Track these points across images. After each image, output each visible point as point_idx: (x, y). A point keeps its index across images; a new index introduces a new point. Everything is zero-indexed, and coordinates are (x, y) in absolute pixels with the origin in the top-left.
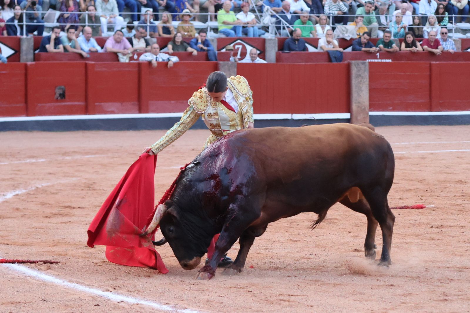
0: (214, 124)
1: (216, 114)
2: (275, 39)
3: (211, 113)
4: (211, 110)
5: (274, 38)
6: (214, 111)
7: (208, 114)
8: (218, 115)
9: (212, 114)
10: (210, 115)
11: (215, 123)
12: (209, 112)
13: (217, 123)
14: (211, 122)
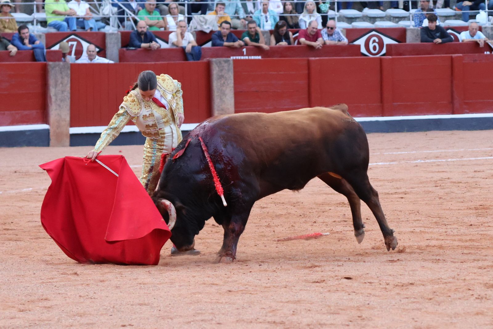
0: (151, 125)
1: (152, 115)
2: (117, 34)
3: (146, 115)
4: (145, 112)
5: (116, 32)
6: (150, 113)
7: (144, 116)
8: (153, 116)
9: (148, 115)
10: (145, 117)
11: (151, 123)
12: (145, 114)
13: (154, 123)
14: (147, 124)
